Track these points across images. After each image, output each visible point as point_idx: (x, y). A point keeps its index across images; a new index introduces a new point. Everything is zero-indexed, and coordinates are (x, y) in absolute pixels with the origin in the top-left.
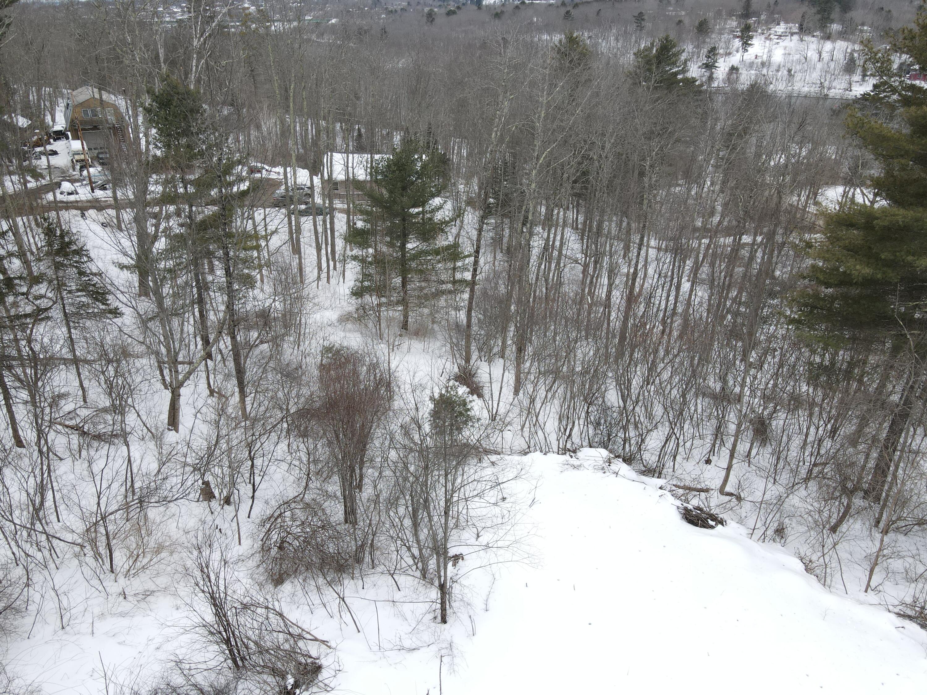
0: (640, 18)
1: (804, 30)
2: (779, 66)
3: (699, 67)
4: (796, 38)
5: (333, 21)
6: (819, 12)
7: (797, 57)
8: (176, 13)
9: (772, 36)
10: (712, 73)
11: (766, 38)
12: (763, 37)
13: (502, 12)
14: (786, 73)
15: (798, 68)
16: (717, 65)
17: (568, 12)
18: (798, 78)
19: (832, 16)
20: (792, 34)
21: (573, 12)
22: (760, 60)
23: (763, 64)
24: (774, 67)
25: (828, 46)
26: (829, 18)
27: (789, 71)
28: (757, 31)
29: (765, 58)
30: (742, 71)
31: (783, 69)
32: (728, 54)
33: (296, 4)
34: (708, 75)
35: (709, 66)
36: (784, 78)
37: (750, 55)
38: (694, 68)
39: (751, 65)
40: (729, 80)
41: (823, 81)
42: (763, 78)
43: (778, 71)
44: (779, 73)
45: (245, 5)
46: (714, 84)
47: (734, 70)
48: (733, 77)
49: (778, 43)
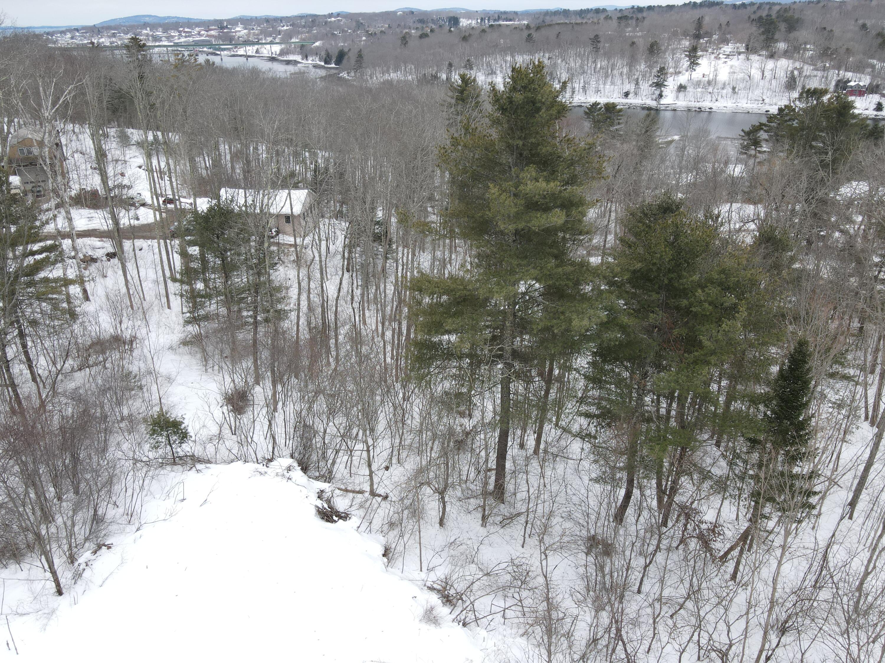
0: (596, 40)
1: (750, 50)
2: (724, 84)
3: (651, 86)
4: (742, 57)
5: (317, 44)
6: (763, 33)
7: (741, 75)
8: (173, 37)
9: (721, 56)
10: (662, 92)
11: (715, 58)
12: (712, 57)
13: (470, 35)
14: (730, 90)
15: (742, 86)
16: (666, 83)
17: (529, 35)
18: (742, 96)
19: (776, 36)
20: (740, 53)
21: (535, 35)
22: (706, 79)
23: (709, 83)
24: (720, 86)
25: (770, 64)
26: (772, 38)
27: (734, 89)
28: (707, 51)
29: (711, 77)
30: (690, 89)
31: (727, 87)
32: (678, 73)
33: (285, 28)
34: (657, 92)
35: (659, 85)
36: (729, 96)
37: (698, 74)
38: (645, 87)
39: (698, 84)
40: (677, 97)
41: (764, 97)
42: (709, 95)
43: (723, 89)
44: (725, 91)
45: (238, 29)
46: (663, 101)
47: (682, 88)
48: (681, 95)
49: (726, 62)
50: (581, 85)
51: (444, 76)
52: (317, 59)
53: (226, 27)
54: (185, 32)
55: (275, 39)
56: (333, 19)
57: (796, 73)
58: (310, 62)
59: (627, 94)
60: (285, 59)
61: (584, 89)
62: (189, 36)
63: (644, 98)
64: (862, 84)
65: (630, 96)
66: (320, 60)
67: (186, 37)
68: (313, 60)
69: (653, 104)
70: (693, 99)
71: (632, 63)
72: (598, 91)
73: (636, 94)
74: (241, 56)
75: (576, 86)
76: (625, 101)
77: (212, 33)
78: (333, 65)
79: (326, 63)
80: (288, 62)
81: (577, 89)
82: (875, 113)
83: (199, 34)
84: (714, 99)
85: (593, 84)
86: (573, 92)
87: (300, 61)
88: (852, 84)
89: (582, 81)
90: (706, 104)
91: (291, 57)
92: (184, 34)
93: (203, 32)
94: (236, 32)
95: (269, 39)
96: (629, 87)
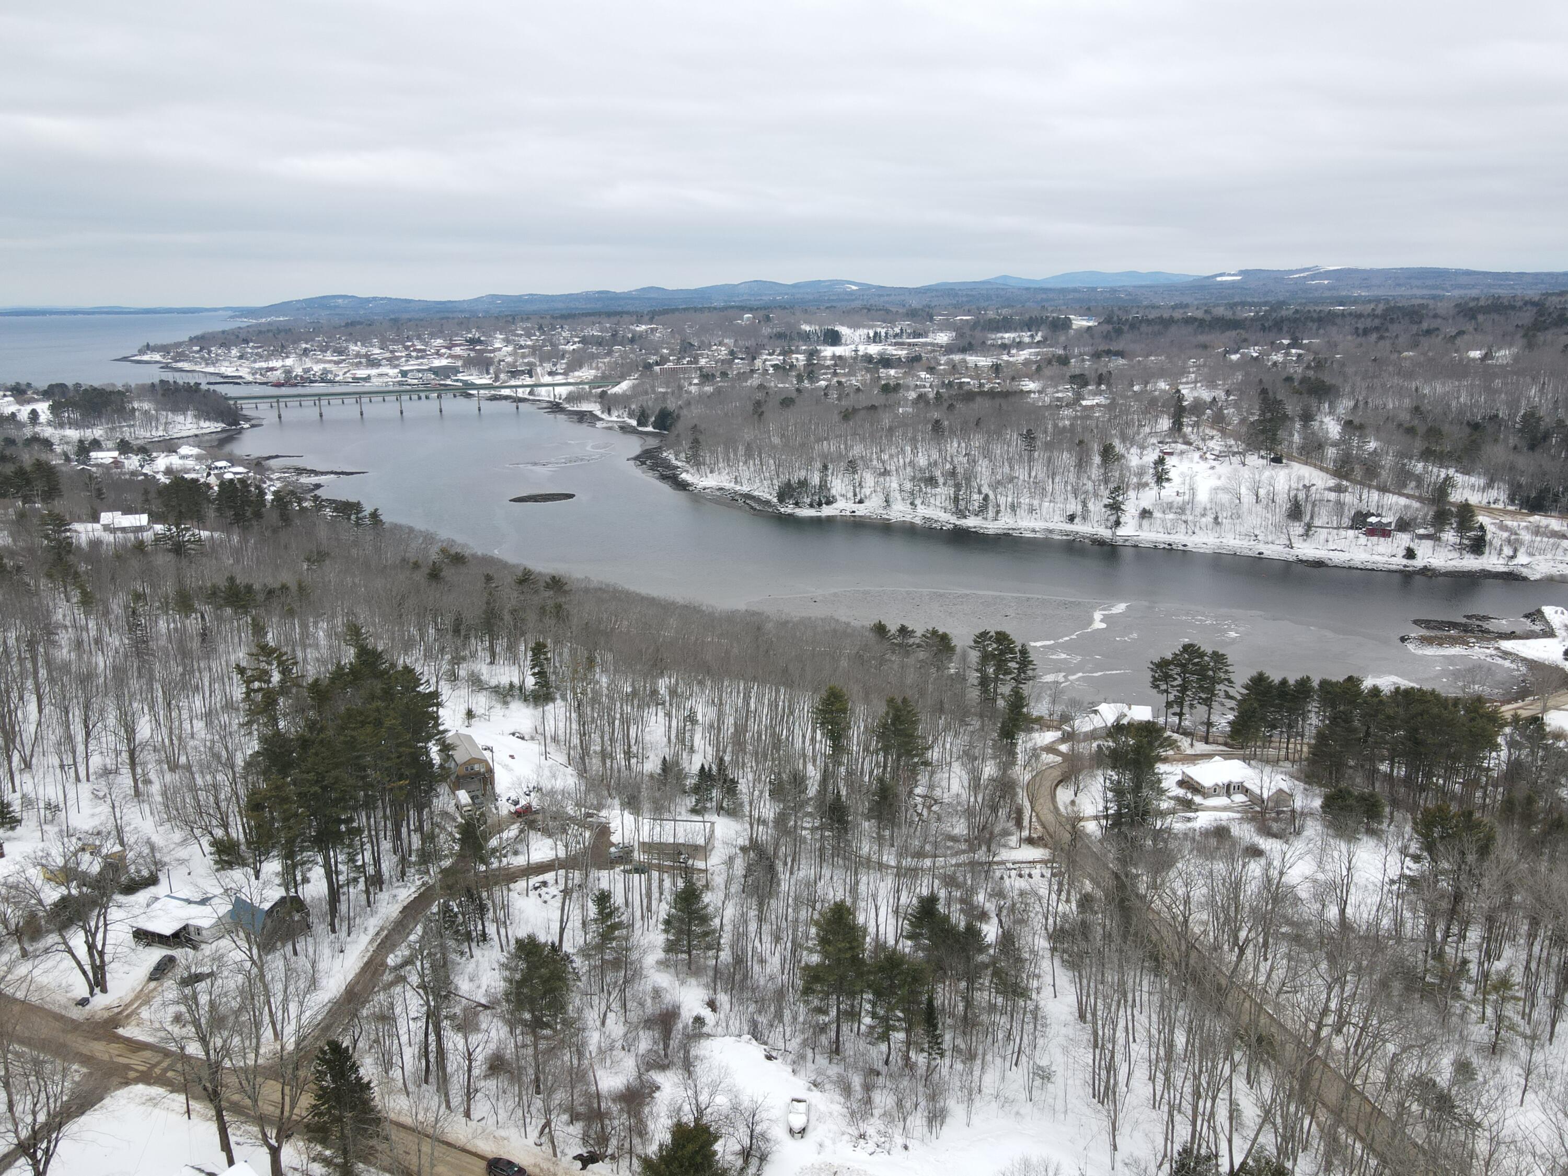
0: (1029, 436)
2: (1205, 509)
3: (1103, 508)
4: (1236, 460)
5: (624, 387)
7: (1229, 494)
8: (398, 358)
9: (1208, 455)
10: (1118, 517)
11: (1201, 457)
12: (1197, 455)
14: (1212, 519)
15: (1228, 512)
16: (1124, 506)
17: (937, 420)
18: (1228, 527)
22: (1180, 499)
23: (1184, 506)
24: (1198, 511)
25: (1270, 474)
27: (1216, 518)
28: (1190, 444)
29: (1187, 497)
30: (1157, 514)
31: (1209, 513)
32: (1142, 486)
33: (570, 347)
34: (1113, 518)
35: (1115, 507)
36: (1210, 527)
37: (1169, 491)
38: (1096, 507)
39: (1170, 506)
40: (1140, 526)
41: (1257, 532)
42: (1184, 525)
43: (1203, 515)
44: (1204, 520)
45: (497, 345)
46: (1121, 532)
47: (1145, 514)
48: (1145, 523)
49: (1213, 468)
50: (1010, 499)
51: (816, 480)
52: (625, 415)
53: (479, 342)
54: (415, 350)
55: (555, 365)
56: (643, 327)
57: (1301, 496)
58: (615, 419)
59: (1072, 518)
60: (575, 409)
61: (1013, 508)
62: (422, 357)
63: (1096, 525)
64: (1384, 520)
65: (1076, 520)
66: (631, 416)
67: (417, 358)
68: (618, 416)
69: (1106, 533)
70: (1161, 530)
71: (1082, 464)
72: (1031, 510)
73: (1084, 518)
74: (506, 398)
75: (1002, 500)
76: (1069, 527)
77: (457, 351)
78: (650, 429)
79: (639, 424)
80: (582, 417)
81: (1002, 508)
82: (1405, 562)
83: (438, 354)
84: (1190, 532)
85: (1025, 500)
86: (998, 512)
87: (598, 413)
88: (1373, 520)
89: (1010, 493)
90: (1180, 538)
91: (585, 407)
92: (414, 354)
93: (443, 351)
94: (494, 351)
95: (548, 366)
96: (1074, 506)
